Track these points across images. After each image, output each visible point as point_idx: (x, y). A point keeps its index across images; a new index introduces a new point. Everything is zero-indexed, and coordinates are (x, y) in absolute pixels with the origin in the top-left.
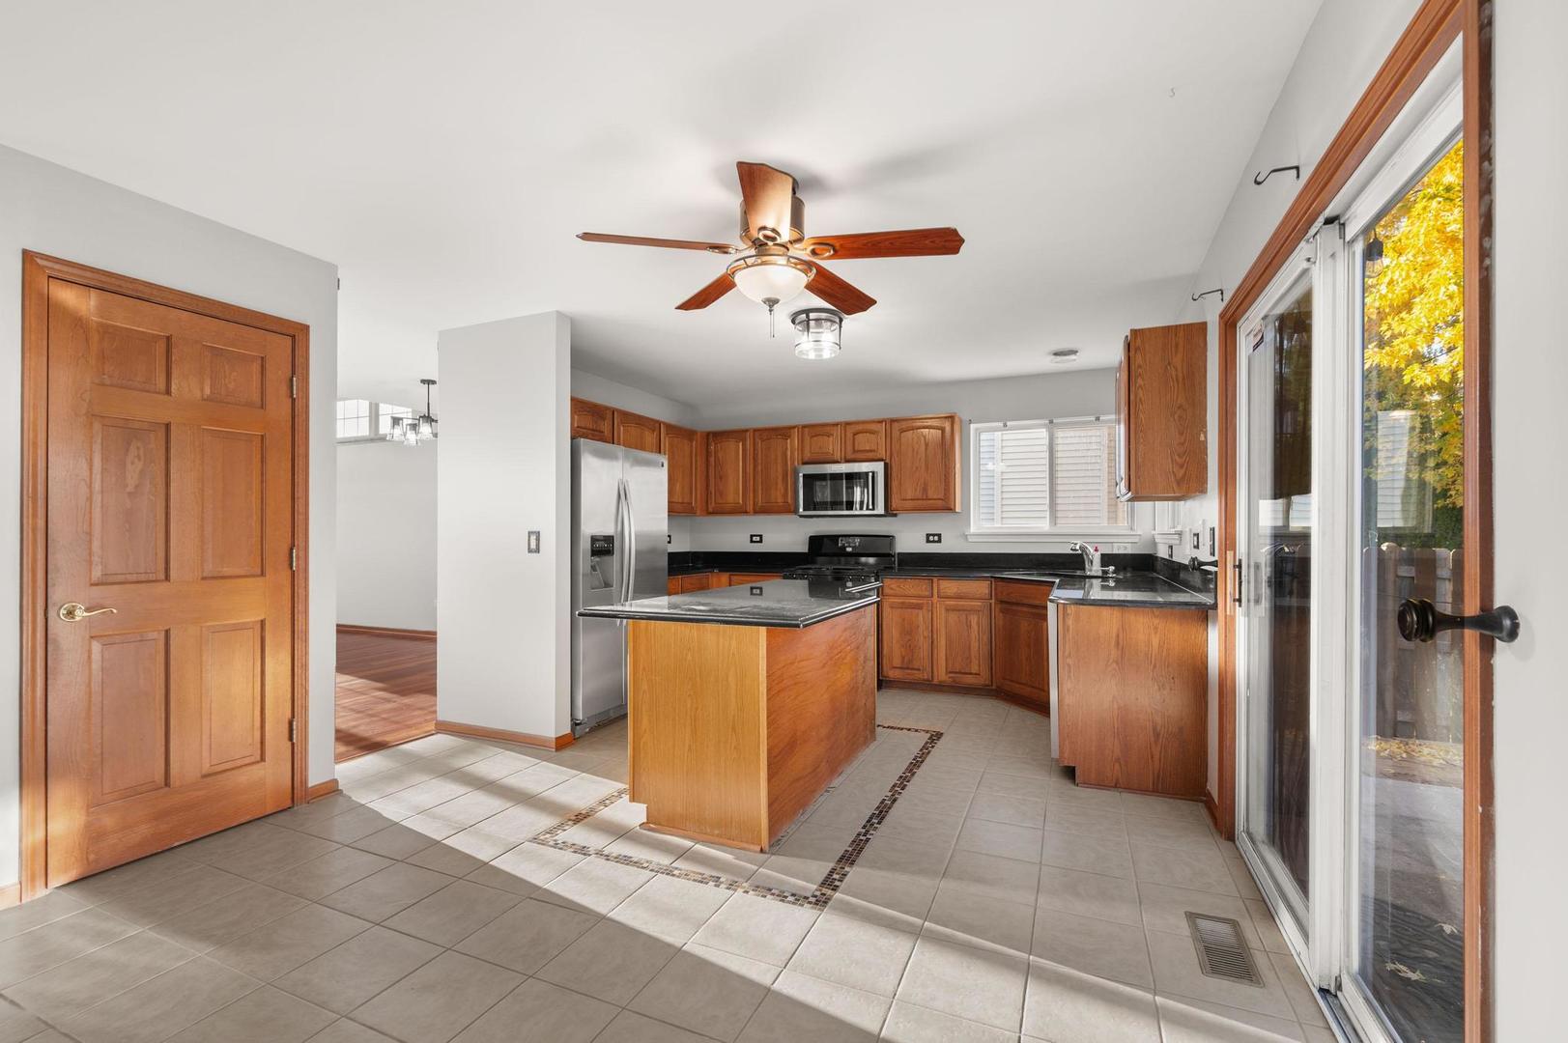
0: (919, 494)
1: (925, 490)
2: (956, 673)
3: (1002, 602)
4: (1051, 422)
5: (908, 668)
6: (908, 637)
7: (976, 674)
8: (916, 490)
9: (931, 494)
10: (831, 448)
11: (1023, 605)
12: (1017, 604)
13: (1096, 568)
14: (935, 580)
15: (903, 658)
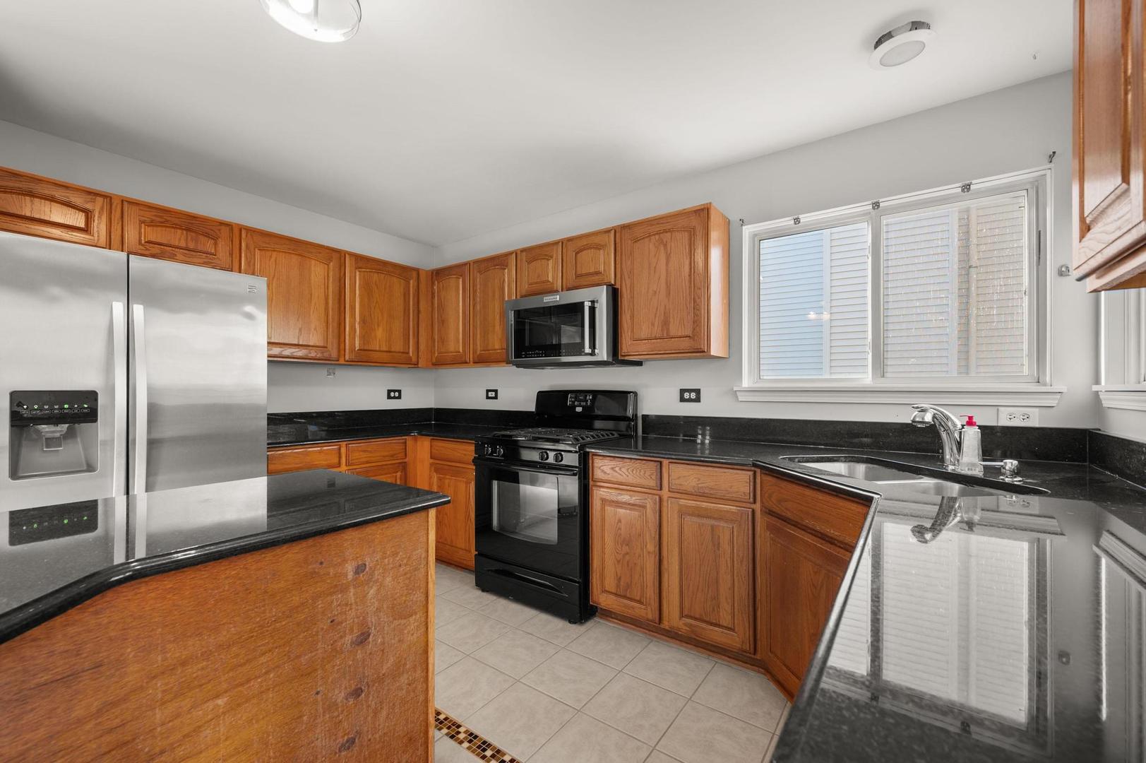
0: (657, 331)
1: (666, 323)
2: (696, 619)
3: (771, 513)
4: (876, 205)
5: (625, 597)
6: (626, 549)
7: (727, 628)
8: (653, 325)
9: (674, 330)
10: (550, 275)
11: (805, 529)
12: (796, 525)
13: (969, 460)
14: (665, 462)
15: (619, 580)
